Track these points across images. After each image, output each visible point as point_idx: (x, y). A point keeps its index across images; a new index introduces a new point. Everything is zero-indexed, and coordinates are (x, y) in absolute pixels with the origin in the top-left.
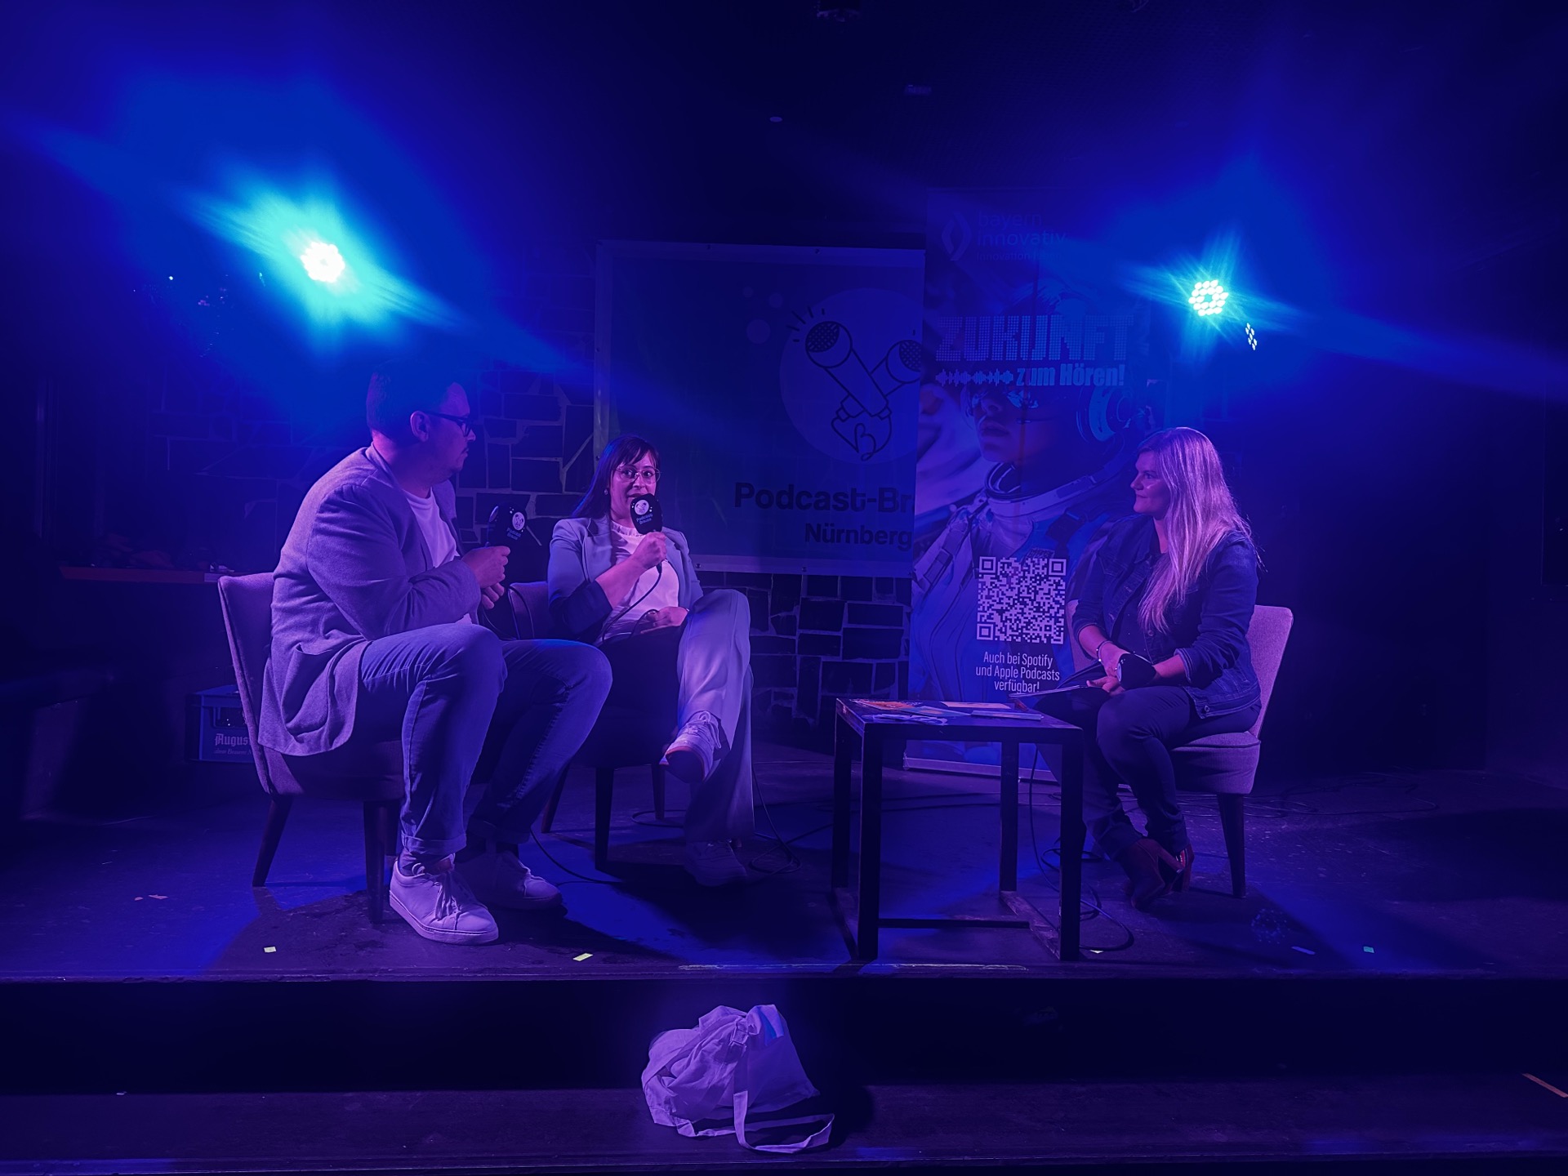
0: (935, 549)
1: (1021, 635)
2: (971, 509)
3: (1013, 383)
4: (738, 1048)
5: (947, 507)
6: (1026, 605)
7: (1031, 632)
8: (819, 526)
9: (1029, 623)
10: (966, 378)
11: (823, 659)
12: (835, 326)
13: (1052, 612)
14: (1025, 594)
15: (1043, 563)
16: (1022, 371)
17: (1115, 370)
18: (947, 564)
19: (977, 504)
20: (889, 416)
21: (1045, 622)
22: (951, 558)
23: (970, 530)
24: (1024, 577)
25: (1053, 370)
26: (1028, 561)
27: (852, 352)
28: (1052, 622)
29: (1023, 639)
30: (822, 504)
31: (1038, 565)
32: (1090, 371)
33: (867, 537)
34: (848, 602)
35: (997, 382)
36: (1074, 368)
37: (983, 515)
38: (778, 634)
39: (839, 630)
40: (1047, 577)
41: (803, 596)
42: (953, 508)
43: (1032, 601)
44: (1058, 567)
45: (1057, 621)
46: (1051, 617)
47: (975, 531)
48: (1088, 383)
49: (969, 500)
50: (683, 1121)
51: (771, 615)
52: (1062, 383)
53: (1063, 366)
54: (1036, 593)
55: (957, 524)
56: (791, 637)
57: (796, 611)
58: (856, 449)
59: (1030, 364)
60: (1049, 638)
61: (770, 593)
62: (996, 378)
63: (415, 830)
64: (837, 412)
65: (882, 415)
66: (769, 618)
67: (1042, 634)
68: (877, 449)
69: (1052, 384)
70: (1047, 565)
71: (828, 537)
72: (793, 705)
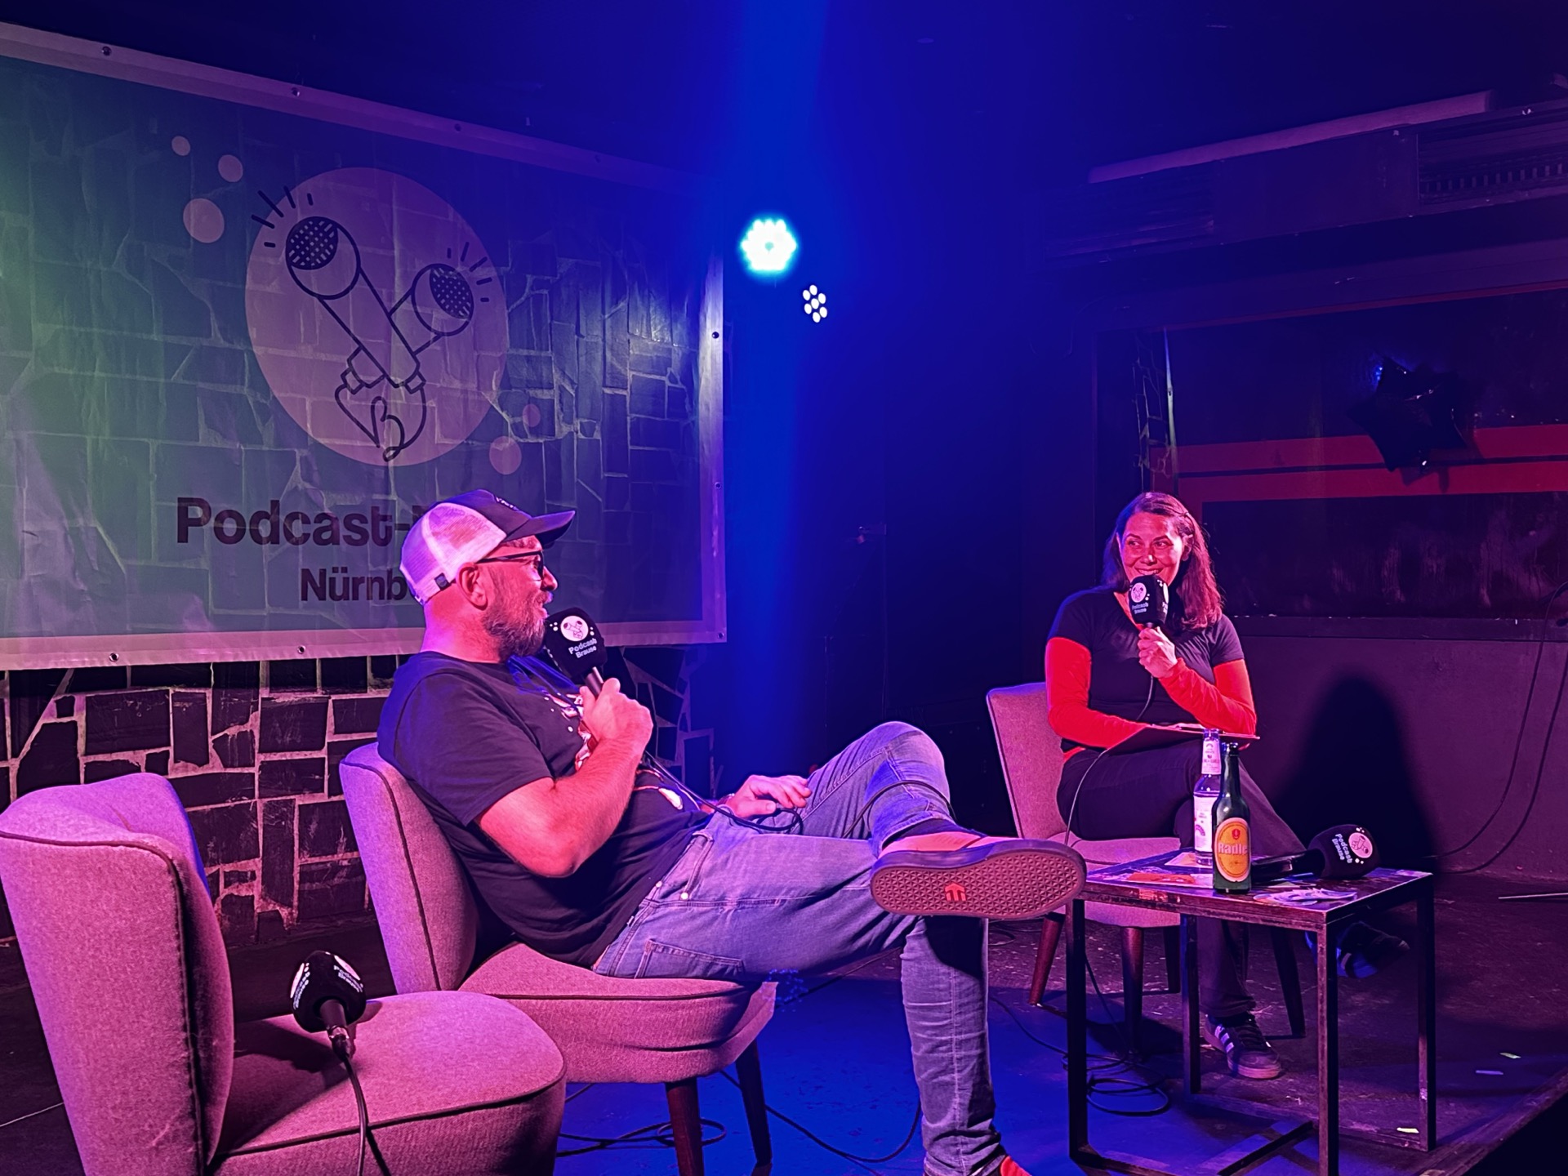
8: (323, 573)
11: (300, 800)
12: (330, 226)
20: (420, 388)
27: (360, 276)
30: (326, 535)
33: (396, 588)
34: (334, 697)
38: (226, 766)
39: (320, 748)
41: (264, 694)
51: (213, 734)
56: (246, 770)
57: (254, 723)
58: (376, 440)
61: (209, 693)
64: (343, 375)
65: (412, 385)
66: (210, 741)
68: (405, 442)
71: (339, 592)
72: (255, 890)
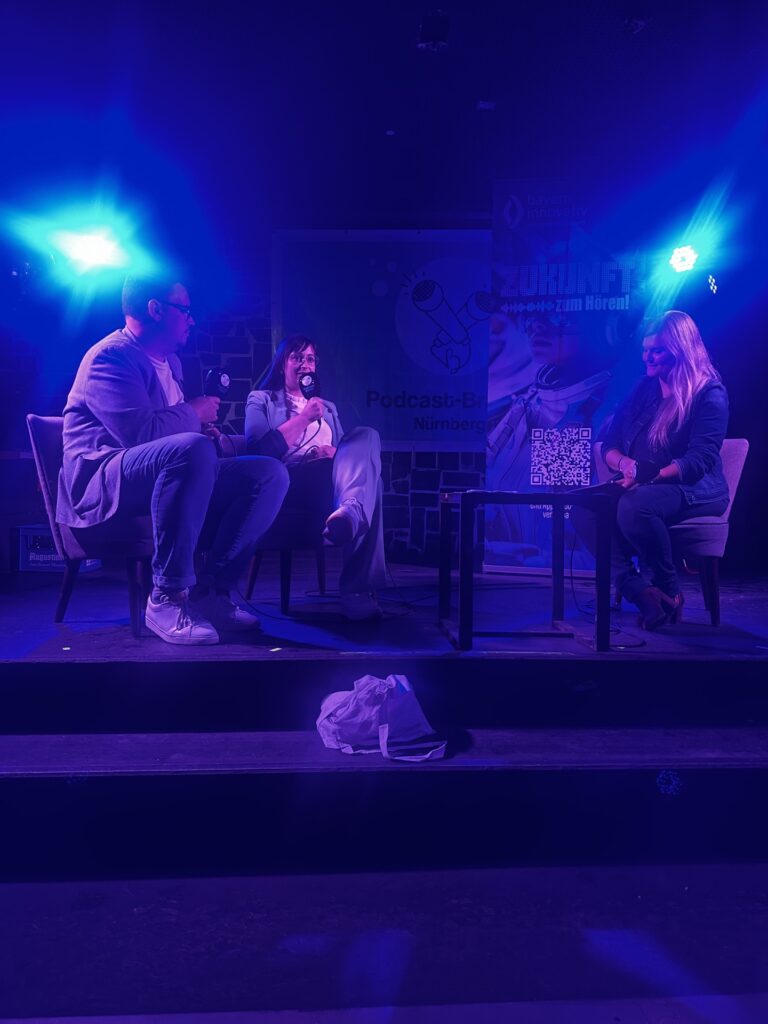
0: (501, 426)
1: (560, 480)
2: (526, 397)
3: (554, 310)
4: (381, 696)
5: (509, 396)
6: (564, 460)
7: (567, 478)
8: (423, 419)
9: (565, 473)
10: (521, 308)
11: (427, 509)
12: (432, 283)
13: (582, 464)
14: (563, 453)
15: (575, 431)
16: (559, 301)
17: (622, 299)
18: (509, 436)
19: (530, 393)
20: (469, 343)
21: (577, 471)
22: (512, 431)
23: (526, 411)
24: (563, 441)
25: (580, 301)
26: (565, 431)
27: (443, 301)
28: (581, 471)
29: (562, 483)
30: (425, 404)
31: (572, 433)
32: (605, 300)
33: (455, 425)
34: (443, 471)
35: (543, 309)
36: (595, 298)
37: (534, 401)
38: (397, 492)
40: (578, 440)
41: (413, 467)
42: (514, 397)
43: (568, 457)
44: (585, 434)
45: (585, 470)
46: (581, 468)
47: (528, 412)
48: (604, 308)
49: (524, 391)
50: (345, 745)
51: (392, 480)
52: (587, 308)
53: (587, 297)
54: (571, 451)
55: (517, 407)
56: (405, 495)
57: (409, 478)
58: (447, 366)
59: (564, 297)
60: (581, 481)
61: (391, 466)
62: (541, 306)
63: (161, 571)
64: (434, 341)
65: (464, 343)
66: (391, 483)
67: (575, 479)
68: (461, 365)
69: (580, 309)
70: (578, 433)
71: (430, 426)
72: (408, 540)
